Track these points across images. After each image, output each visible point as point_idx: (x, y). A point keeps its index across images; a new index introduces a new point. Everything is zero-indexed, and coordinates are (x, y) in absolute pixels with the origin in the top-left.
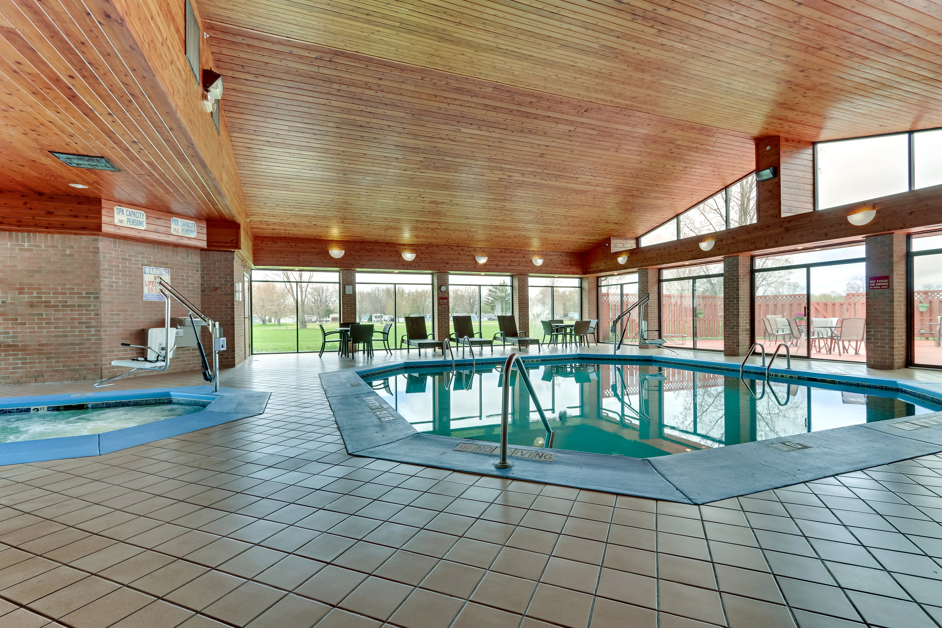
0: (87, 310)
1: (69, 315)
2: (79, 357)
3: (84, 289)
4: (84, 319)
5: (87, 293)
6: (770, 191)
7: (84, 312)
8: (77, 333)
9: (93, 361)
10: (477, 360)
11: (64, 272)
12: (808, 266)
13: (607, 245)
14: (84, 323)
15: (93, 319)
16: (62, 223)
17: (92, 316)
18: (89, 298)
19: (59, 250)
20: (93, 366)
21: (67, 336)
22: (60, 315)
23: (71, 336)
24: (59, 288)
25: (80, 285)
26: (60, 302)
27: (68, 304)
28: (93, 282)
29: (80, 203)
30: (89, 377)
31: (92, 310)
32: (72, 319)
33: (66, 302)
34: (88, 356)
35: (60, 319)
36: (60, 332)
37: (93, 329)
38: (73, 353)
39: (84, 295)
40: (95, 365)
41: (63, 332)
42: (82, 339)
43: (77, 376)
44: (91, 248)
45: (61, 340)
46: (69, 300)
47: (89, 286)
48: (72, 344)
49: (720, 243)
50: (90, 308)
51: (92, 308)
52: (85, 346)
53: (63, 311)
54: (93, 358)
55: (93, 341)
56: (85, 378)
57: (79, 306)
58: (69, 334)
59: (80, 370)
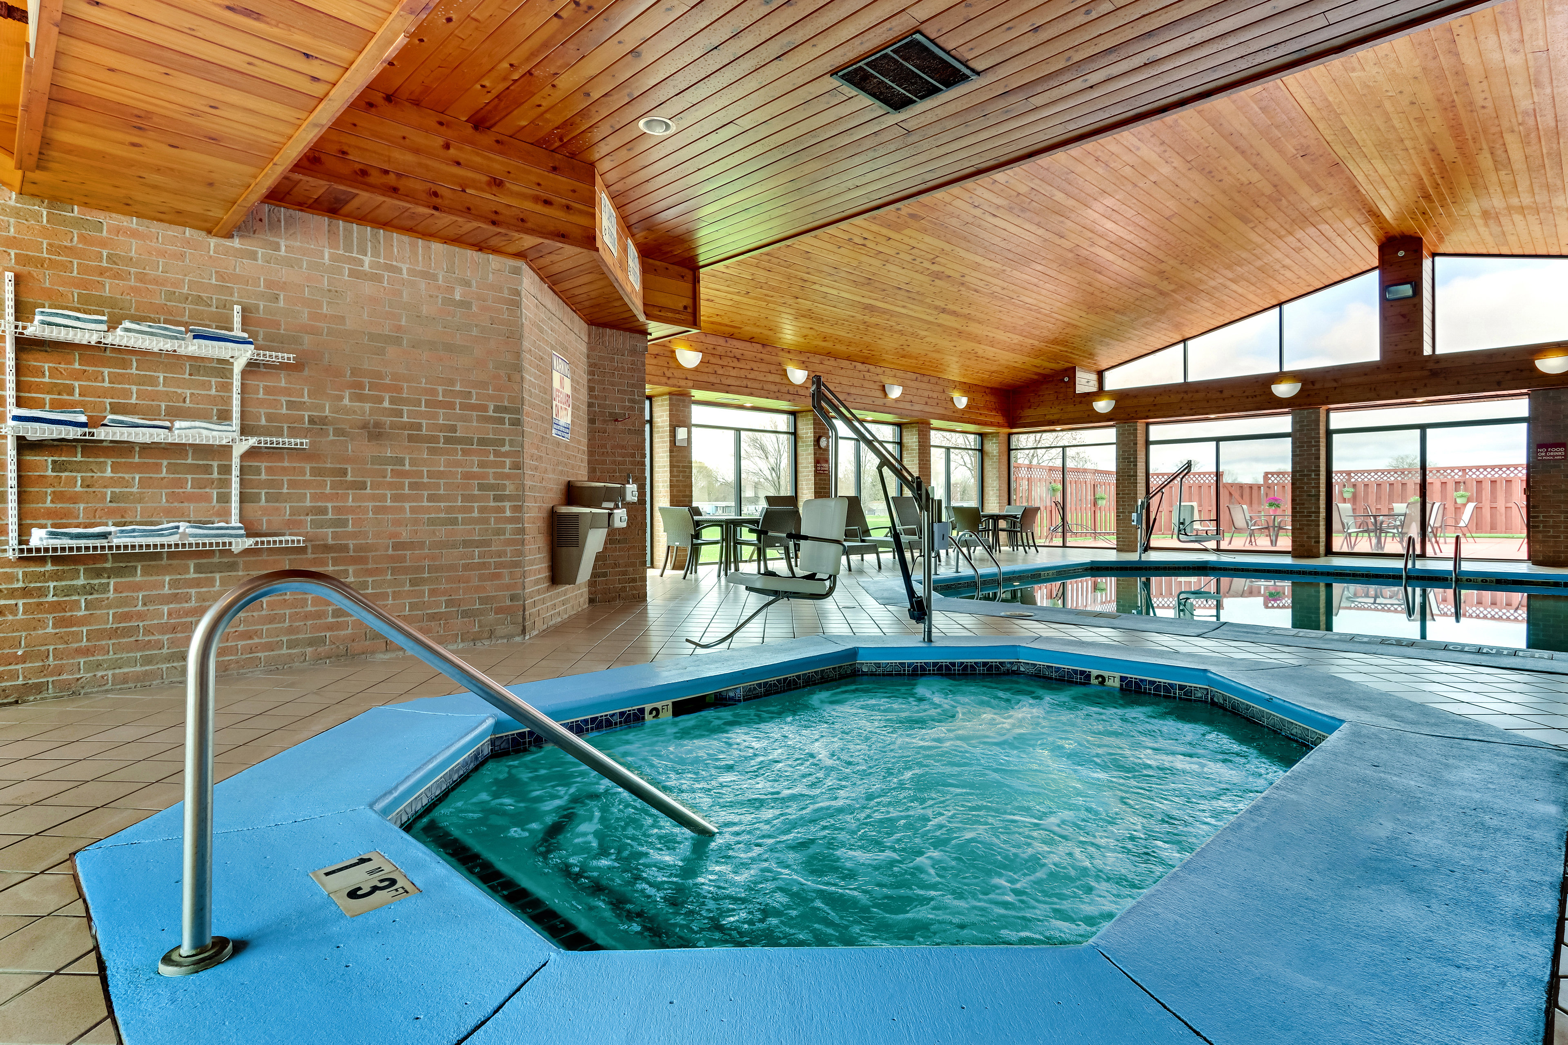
0: (497, 454)
1: (458, 464)
2: (481, 578)
3: (491, 398)
4: (491, 476)
5: (497, 409)
6: (1404, 316)
7: (492, 458)
8: (476, 514)
9: (508, 587)
10: (1004, 573)
11: (450, 348)
12: (1423, 428)
13: (1066, 379)
14: (492, 487)
15: (508, 477)
16: (521, 216)
17: (507, 470)
18: (501, 421)
19: (439, 288)
20: (508, 603)
21: (454, 522)
22: (441, 463)
23: (465, 522)
24: (440, 389)
25: (483, 385)
26: (442, 427)
27: (458, 434)
28: (510, 380)
29: (554, 169)
30: (501, 630)
31: (506, 455)
32: (467, 476)
33: (453, 429)
34: (498, 576)
35: (441, 475)
36: (438, 510)
37: (507, 504)
38: (466, 567)
39: (491, 413)
40: (513, 598)
41: (449, 510)
42: (487, 530)
43: (477, 629)
44: (506, 291)
45: (442, 532)
46: (459, 424)
47: (500, 390)
48: (466, 543)
49: (1310, 386)
50: (503, 449)
51: (507, 448)
52: (493, 548)
53: (447, 452)
54: (507, 580)
55: (507, 536)
56: (491, 634)
57: (482, 441)
58: (460, 516)
59: (480, 612)
